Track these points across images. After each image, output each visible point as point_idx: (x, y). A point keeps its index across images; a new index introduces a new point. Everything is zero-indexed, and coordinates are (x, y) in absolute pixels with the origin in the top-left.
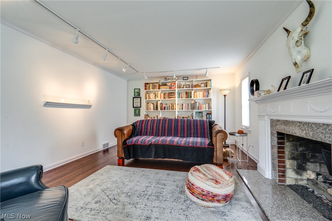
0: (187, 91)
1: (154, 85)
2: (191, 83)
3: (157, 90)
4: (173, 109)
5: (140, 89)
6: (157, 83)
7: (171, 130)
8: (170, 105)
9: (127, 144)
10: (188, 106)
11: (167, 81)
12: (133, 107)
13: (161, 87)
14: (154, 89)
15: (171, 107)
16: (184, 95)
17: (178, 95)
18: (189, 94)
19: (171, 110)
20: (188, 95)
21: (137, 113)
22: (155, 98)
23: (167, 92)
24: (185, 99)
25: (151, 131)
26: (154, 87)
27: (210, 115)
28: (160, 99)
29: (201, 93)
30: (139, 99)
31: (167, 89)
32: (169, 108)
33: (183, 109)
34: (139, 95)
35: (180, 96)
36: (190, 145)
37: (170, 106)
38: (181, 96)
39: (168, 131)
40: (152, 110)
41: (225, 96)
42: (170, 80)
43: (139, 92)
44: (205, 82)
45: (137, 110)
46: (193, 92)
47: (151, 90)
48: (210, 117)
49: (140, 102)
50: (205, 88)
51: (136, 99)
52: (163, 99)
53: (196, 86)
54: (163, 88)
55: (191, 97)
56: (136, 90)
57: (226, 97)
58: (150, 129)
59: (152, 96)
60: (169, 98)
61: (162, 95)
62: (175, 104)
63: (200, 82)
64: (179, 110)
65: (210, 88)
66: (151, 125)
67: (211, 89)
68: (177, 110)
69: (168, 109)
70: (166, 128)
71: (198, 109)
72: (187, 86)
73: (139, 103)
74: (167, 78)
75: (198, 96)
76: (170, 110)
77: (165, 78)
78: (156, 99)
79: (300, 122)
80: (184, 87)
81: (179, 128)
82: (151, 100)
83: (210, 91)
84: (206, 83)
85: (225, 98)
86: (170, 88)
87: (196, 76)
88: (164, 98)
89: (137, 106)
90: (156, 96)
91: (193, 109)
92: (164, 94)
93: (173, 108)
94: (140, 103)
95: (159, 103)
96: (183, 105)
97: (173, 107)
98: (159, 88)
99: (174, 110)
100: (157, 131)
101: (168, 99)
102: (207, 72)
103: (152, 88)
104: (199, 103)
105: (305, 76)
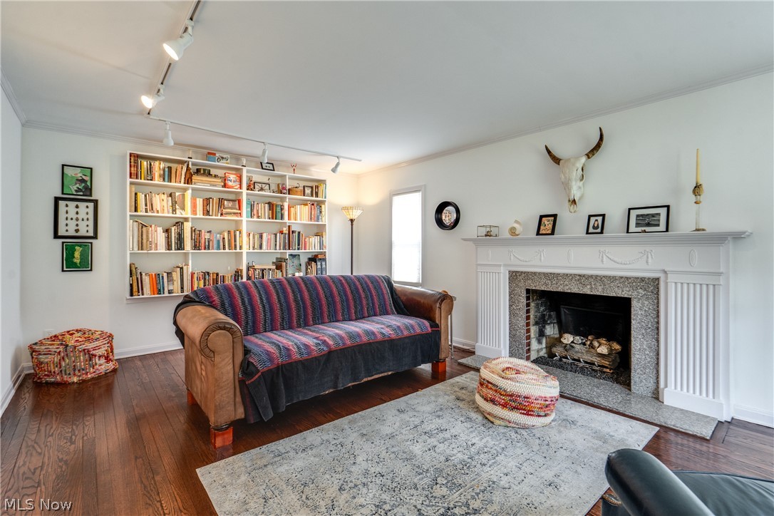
0: (274, 201)
1: (170, 168)
2: (279, 181)
3: (182, 185)
4: (235, 248)
5: (91, 169)
6: (182, 162)
7: (321, 306)
8: (226, 235)
9: (258, 371)
10: (276, 241)
11: (217, 163)
12: (56, 236)
13: (195, 177)
14: (170, 180)
15: (229, 240)
16: (264, 210)
17: (249, 209)
18: (279, 209)
19: (227, 250)
20: (275, 210)
21: (77, 260)
22: (174, 211)
23: (216, 197)
24: (267, 220)
25: (268, 314)
26: (168, 174)
27: (324, 263)
28: (190, 211)
29: (306, 209)
30: (85, 210)
31: (215, 186)
32: (221, 244)
33: (261, 247)
34: (88, 190)
35: (255, 212)
36: (406, 333)
37: (224, 238)
38: (258, 211)
39: (314, 309)
40: (162, 248)
41: (352, 221)
42: (224, 161)
43: (87, 178)
44: (314, 184)
45: (78, 249)
46: (286, 205)
47: (157, 181)
48: (324, 266)
49: (91, 216)
50: (314, 198)
51: (72, 204)
52: (202, 216)
53: (290, 191)
54: (201, 183)
55: (282, 218)
56: (68, 171)
57: (354, 223)
58: (264, 311)
59: (161, 203)
60: (222, 214)
61: (200, 202)
62: (240, 232)
63: (302, 184)
64: (251, 250)
65: (324, 199)
66: (261, 299)
67: (326, 203)
68: (245, 250)
69: (218, 248)
71: (298, 249)
72: (264, 185)
73: (85, 223)
74: (215, 154)
75: (299, 217)
76: (224, 248)
77: (209, 153)
78: (178, 215)
79: (580, 275)
80: (256, 186)
81: (338, 299)
82: (155, 214)
83: (323, 206)
84: (317, 187)
85: (352, 225)
86: (225, 186)
87: (294, 167)
88: (208, 213)
89: (77, 231)
90: (174, 203)
91: (287, 247)
92: (207, 201)
93: (235, 246)
94: (91, 223)
95: (187, 227)
96: (261, 237)
97: (235, 241)
98: (189, 180)
99: (238, 250)
100: (286, 316)
101: (219, 217)
102: (338, 165)
103: (160, 176)
104: (299, 233)
105: (593, 219)
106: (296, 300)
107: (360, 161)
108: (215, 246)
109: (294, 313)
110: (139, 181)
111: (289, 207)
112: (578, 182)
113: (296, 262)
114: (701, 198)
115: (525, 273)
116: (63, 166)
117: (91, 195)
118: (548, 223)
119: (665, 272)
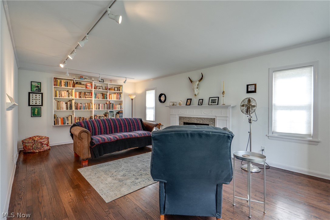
0: (104, 93)
1: (67, 82)
2: (106, 86)
3: (72, 88)
4: (90, 109)
5: (41, 83)
6: (72, 80)
7: (117, 127)
8: (87, 104)
9: (95, 144)
10: (104, 107)
11: (83, 80)
12: (29, 105)
13: (76, 85)
14: (67, 86)
15: (88, 107)
16: (100, 96)
17: (95, 96)
18: (105, 96)
19: (87, 110)
20: (104, 96)
21: (36, 113)
22: (69, 96)
23: (83, 92)
24: (101, 99)
25: (100, 130)
26: (67, 84)
27: (122, 114)
28: (74, 96)
29: (115, 95)
30: (39, 96)
31: (83, 88)
32: (85, 107)
33: (99, 109)
34: (39, 90)
35: (97, 96)
36: (143, 136)
37: (86, 106)
38: (98, 96)
39: (115, 128)
40: (65, 109)
41: (132, 99)
42: (86, 79)
43: (39, 86)
44: (118, 87)
45: (36, 109)
46: (108, 94)
47: (63, 87)
49: (41, 98)
50: (118, 92)
51: (34, 95)
52: (78, 98)
53: (110, 89)
54: (78, 87)
55: (107, 98)
56: (33, 84)
57: (133, 100)
59: (64, 94)
60: (85, 98)
61: (78, 93)
62: (92, 104)
63: (114, 86)
64: (96, 110)
65: (122, 92)
66: (97, 125)
67: (123, 93)
68: (93, 110)
69: (84, 109)
70: (113, 126)
71: (113, 109)
72: (100, 87)
73: (39, 101)
74: (83, 77)
75: (113, 98)
76: (86, 109)
77: (81, 77)
78: (70, 98)
80: (98, 87)
81: (123, 125)
82: (63, 98)
83: (121, 94)
84: (119, 88)
85: (132, 101)
86: (86, 88)
87: (111, 81)
88: (80, 97)
89: (36, 103)
90: (69, 94)
91: (108, 109)
92: (80, 93)
93: (90, 108)
94: (41, 101)
95: (73, 102)
96: (99, 105)
97: (90, 107)
98: (74, 86)
99: (91, 110)
100: (105, 130)
101: (84, 99)
102: (126, 80)
103: (64, 85)
104: (113, 104)
105: (200, 100)
106: (108, 125)
107: (134, 79)
108: (83, 108)
109: (108, 130)
110: (57, 87)
111: (109, 95)
112: (196, 89)
113: (112, 114)
114: (225, 95)
115: (183, 117)
116: (31, 82)
117: (40, 91)
118: (189, 101)
119: (216, 116)
